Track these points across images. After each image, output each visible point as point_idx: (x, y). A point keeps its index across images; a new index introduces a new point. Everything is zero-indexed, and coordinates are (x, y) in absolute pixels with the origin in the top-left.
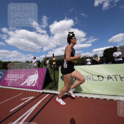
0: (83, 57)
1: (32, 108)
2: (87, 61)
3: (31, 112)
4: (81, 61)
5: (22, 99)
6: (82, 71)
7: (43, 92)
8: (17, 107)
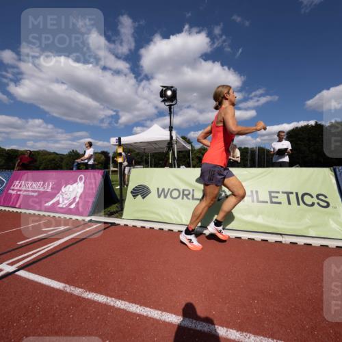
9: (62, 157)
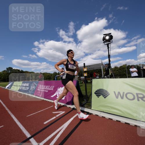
0: (122, 65)
1: (64, 124)
2: (132, 72)
3: (64, 129)
4: (119, 72)
5: (53, 113)
6: (128, 86)
7: (74, 108)
8: (49, 120)
9: (51, 74)
